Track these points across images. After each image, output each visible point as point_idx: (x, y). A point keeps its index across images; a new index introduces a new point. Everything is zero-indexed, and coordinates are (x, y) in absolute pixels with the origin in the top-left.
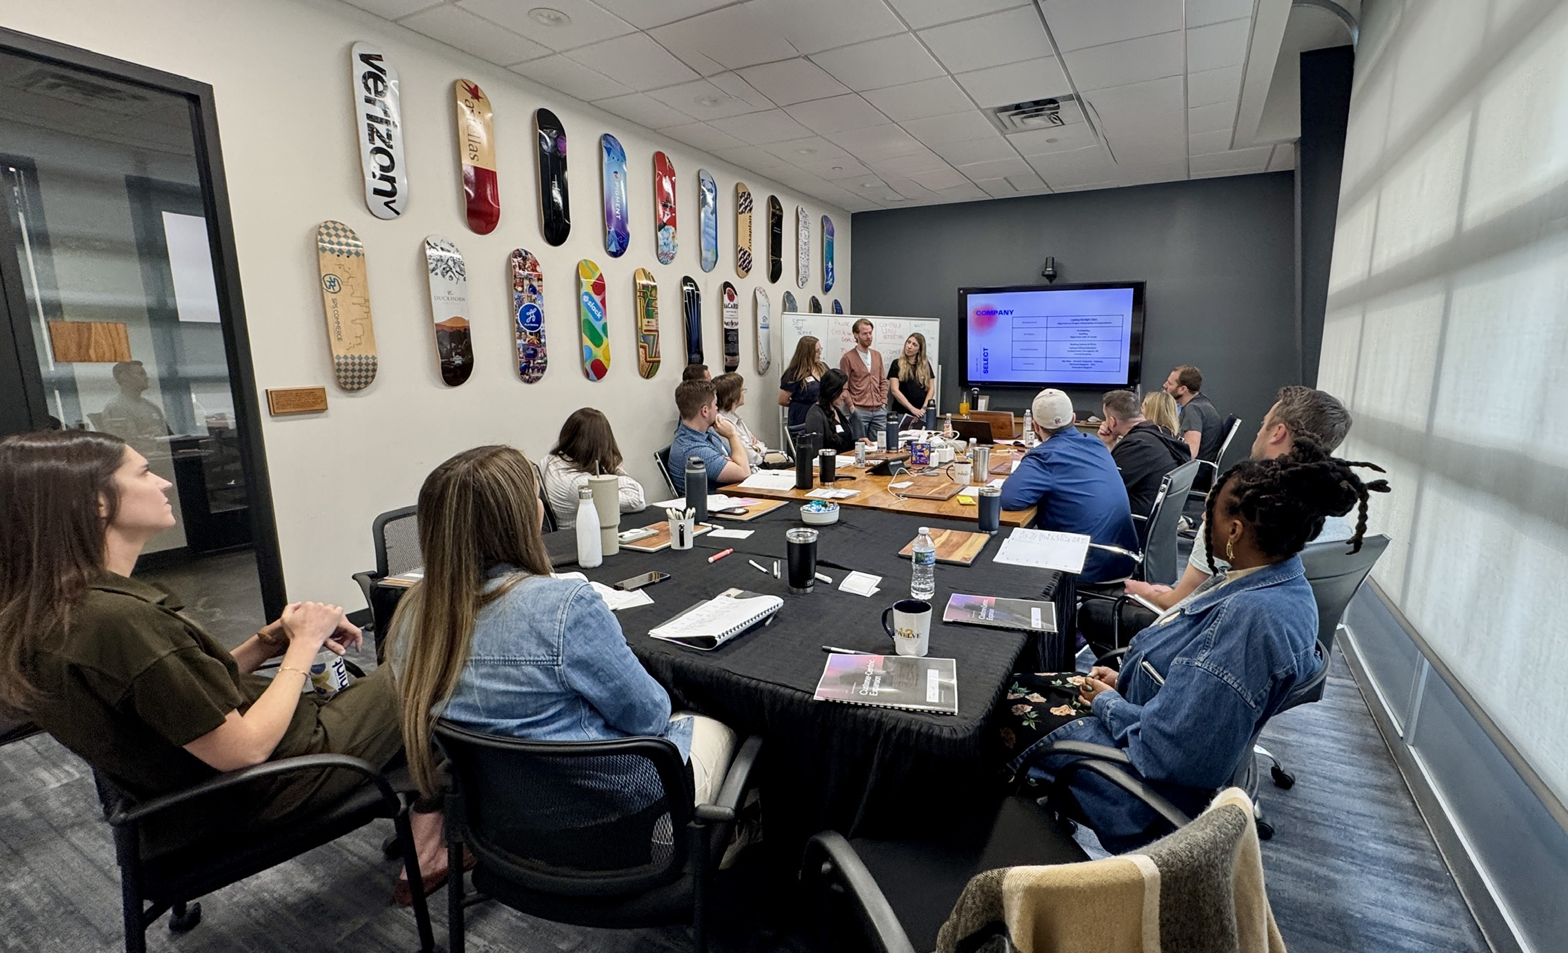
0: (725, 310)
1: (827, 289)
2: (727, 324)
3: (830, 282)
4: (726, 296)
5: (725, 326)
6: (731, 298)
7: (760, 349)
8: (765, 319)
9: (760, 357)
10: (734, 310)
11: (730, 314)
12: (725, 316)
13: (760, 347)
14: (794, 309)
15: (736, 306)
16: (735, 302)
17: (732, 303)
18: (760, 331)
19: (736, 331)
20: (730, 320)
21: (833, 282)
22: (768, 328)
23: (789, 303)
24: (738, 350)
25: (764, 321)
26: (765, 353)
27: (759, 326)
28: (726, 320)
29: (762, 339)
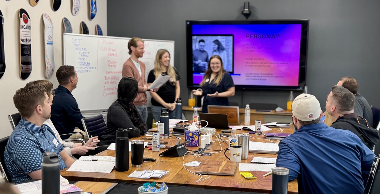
0: (21, 30)
1: (92, 17)
2: (23, 40)
3: (94, 12)
4: (22, 20)
5: (21, 42)
6: (26, 21)
7: (46, 60)
8: (50, 38)
9: (47, 66)
10: (28, 30)
11: (25, 33)
12: (21, 35)
13: (46, 58)
14: (70, 31)
15: (29, 27)
16: (28, 24)
17: (26, 25)
18: (47, 46)
19: (30, 46)
20: (25, 38)
21: (96, 12)
22: (52, 44)
23: (66, 26)
24: (31, 61)
25: (49, 39)
26: (51, 63)
27: (46, 42)
28: (22, 38)
29: (48, 53)
